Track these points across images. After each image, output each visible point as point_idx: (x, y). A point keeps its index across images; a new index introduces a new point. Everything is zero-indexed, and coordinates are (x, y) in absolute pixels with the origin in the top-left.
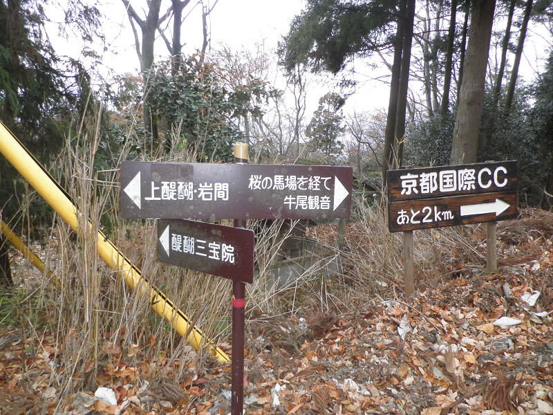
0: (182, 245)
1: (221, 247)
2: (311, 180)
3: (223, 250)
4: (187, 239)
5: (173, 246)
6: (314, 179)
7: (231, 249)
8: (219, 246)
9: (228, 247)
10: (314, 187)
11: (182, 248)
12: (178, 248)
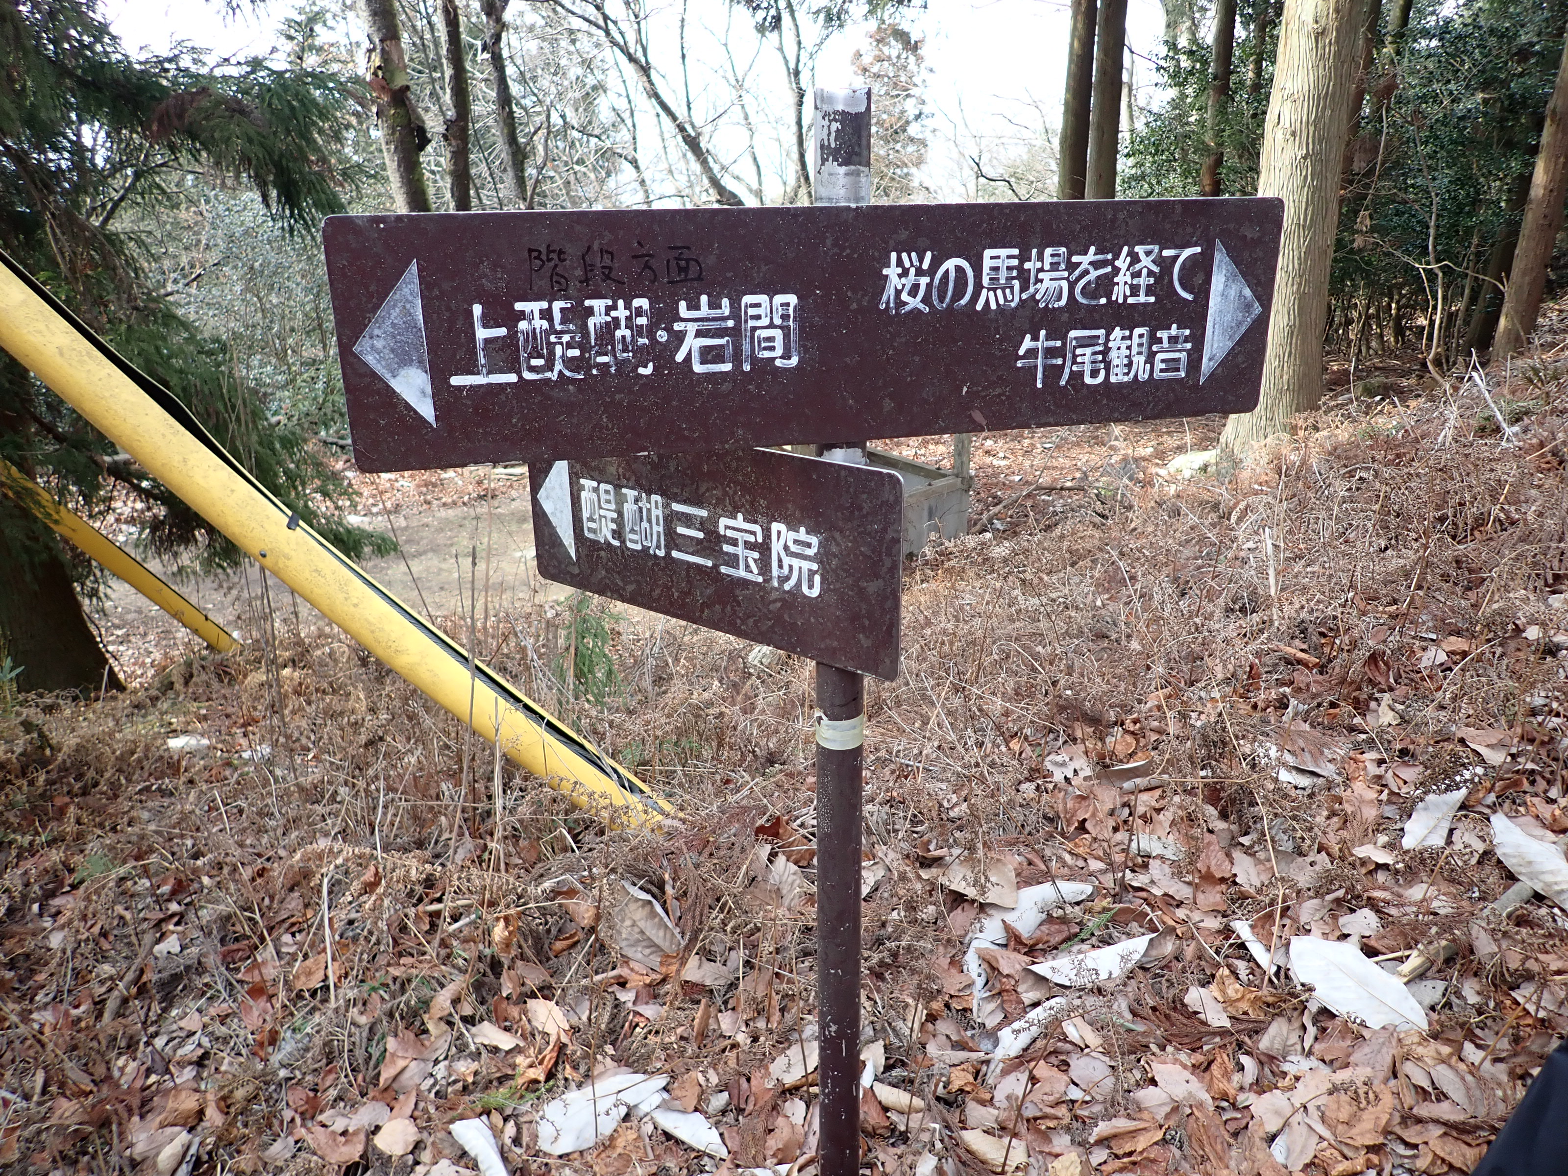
0: (620, 520)
1: (767, 535)
2: (1122, 263)
3: (776, 547)
4: (636, 501)
5: (587, 524)
6: (1135, 259)
7: (809, 545)
8: (757, 528)
9: (792, 535)
10: (1135, 290)
11: (618, 534)
12: (605, 533)
